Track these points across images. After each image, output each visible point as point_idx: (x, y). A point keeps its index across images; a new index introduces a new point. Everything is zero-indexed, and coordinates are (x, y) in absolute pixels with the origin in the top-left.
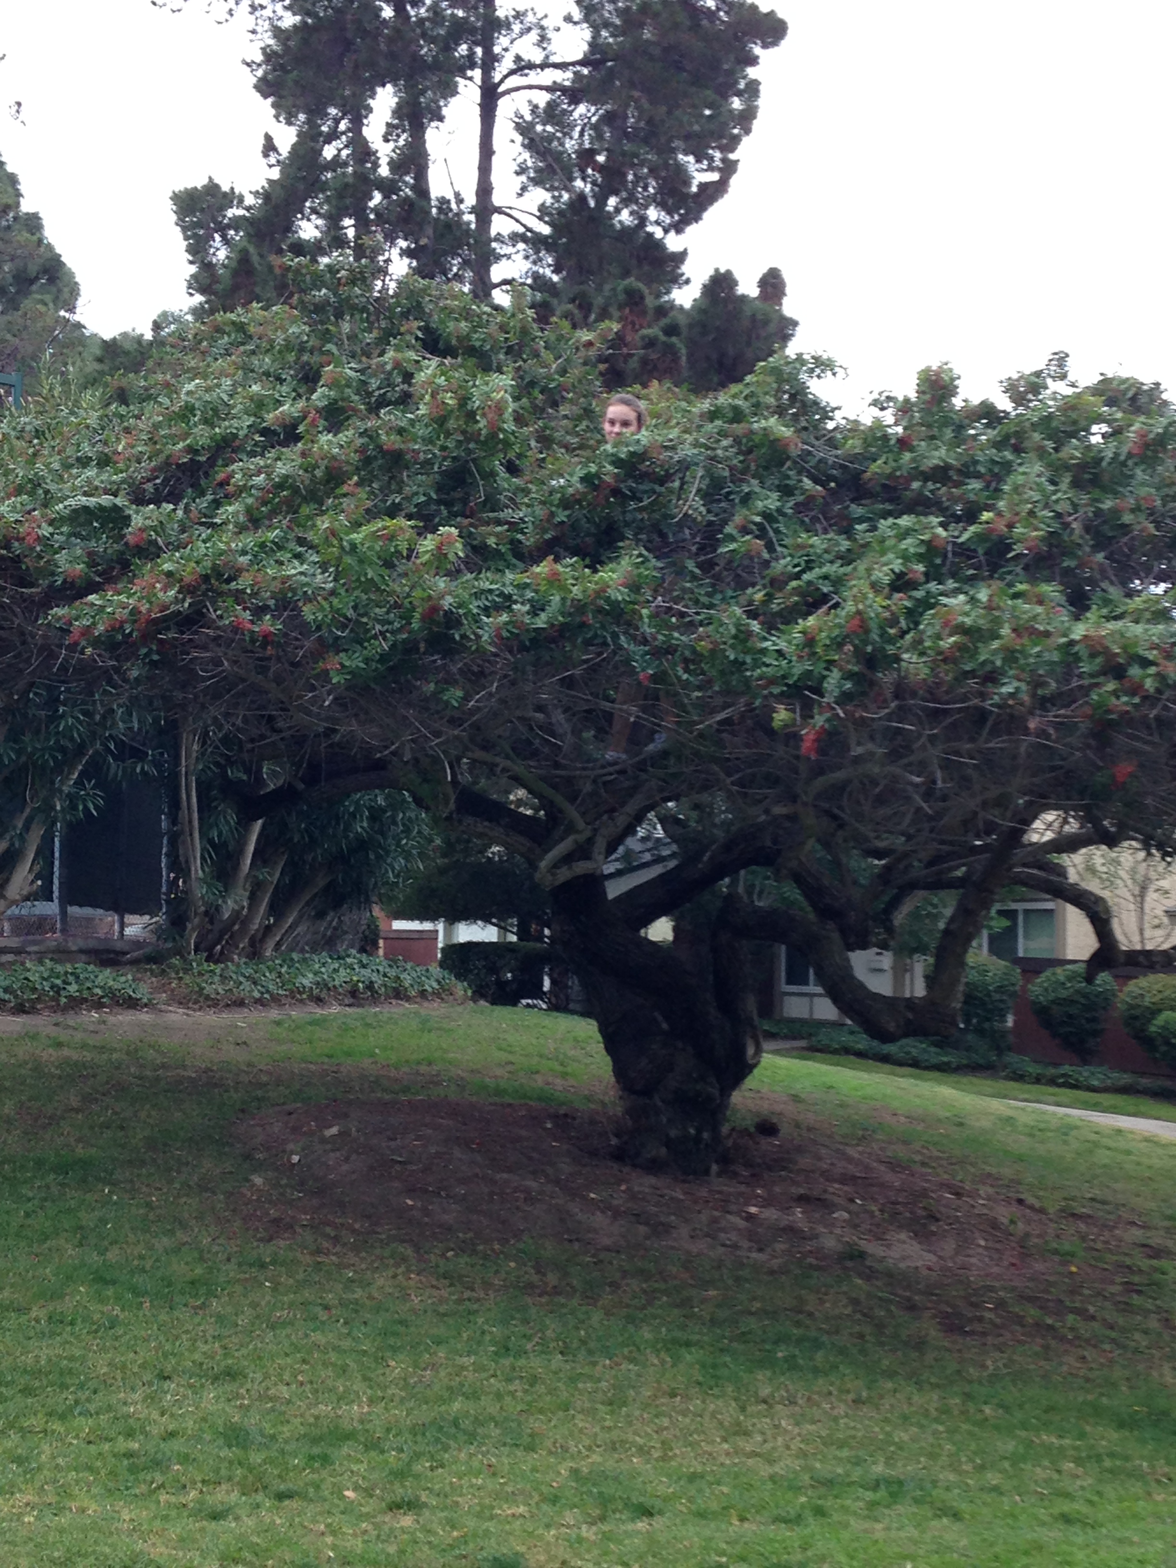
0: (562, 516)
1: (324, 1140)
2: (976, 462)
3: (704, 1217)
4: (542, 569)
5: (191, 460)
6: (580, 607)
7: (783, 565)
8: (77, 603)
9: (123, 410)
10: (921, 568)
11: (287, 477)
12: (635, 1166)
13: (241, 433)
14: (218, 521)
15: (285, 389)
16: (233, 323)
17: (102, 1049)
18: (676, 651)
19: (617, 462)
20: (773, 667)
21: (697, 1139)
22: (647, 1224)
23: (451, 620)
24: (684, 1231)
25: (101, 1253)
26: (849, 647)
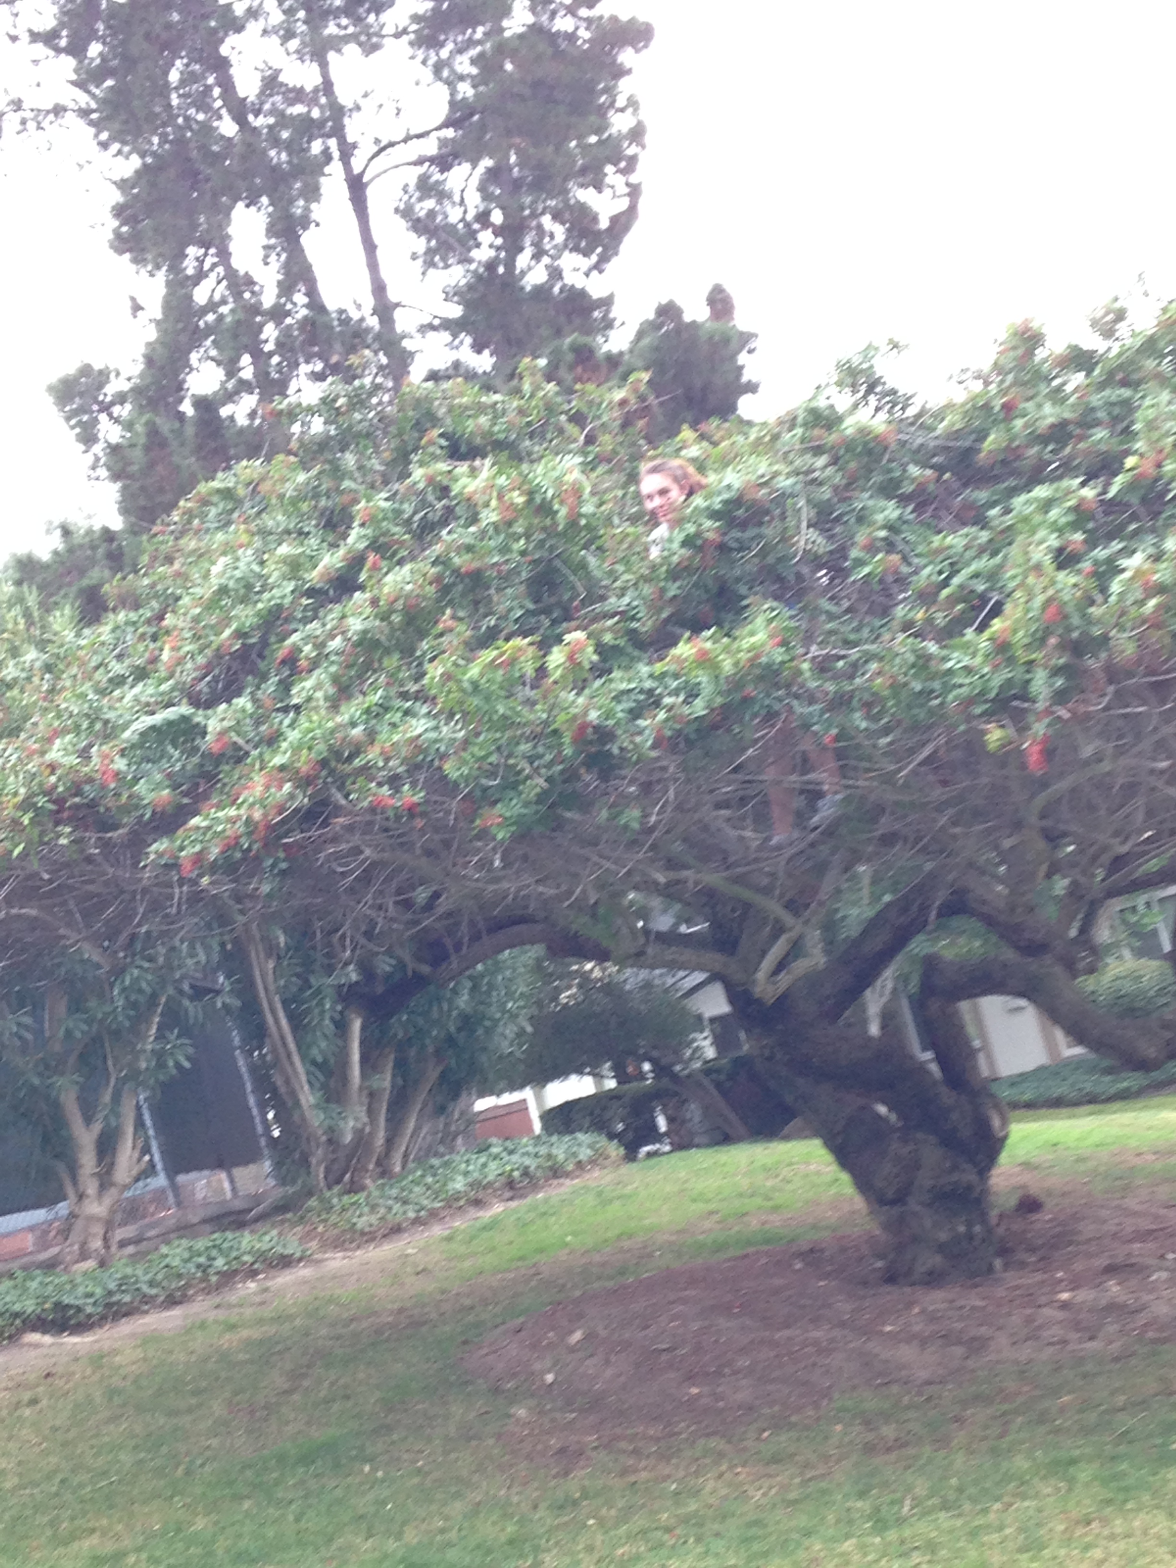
0: (673, 590)
1: (572, 1350)
2: (1093, 410)
3: (1016, 1319)
4: (684, 650)
5: (243, 645)
6: (736, 683)
7: (927, 574)
8: (180, 832)
9: (133, 616)
10: (1079, 536)
11: (365, 632)
12: (913, 1284)
13: (287, 601)
14: (295, 701)
15: (313, 542)
16: (218, 491)
17: (279, 1319)
18: (851, 697)
19: (714, 515)
20: (966, 686)
21: (970, 1237)
22: (959, 1342)
23: (604, 734)
24: (1002, 1340)
25: (399, 1536)
26: (1053, 641)
